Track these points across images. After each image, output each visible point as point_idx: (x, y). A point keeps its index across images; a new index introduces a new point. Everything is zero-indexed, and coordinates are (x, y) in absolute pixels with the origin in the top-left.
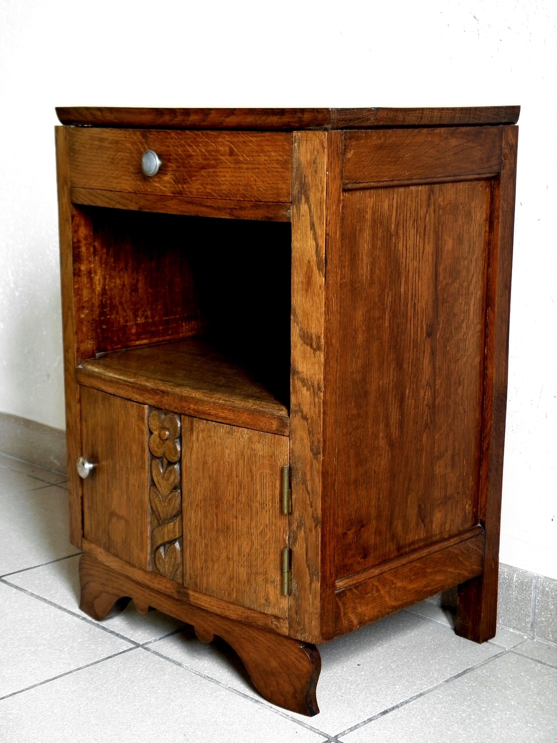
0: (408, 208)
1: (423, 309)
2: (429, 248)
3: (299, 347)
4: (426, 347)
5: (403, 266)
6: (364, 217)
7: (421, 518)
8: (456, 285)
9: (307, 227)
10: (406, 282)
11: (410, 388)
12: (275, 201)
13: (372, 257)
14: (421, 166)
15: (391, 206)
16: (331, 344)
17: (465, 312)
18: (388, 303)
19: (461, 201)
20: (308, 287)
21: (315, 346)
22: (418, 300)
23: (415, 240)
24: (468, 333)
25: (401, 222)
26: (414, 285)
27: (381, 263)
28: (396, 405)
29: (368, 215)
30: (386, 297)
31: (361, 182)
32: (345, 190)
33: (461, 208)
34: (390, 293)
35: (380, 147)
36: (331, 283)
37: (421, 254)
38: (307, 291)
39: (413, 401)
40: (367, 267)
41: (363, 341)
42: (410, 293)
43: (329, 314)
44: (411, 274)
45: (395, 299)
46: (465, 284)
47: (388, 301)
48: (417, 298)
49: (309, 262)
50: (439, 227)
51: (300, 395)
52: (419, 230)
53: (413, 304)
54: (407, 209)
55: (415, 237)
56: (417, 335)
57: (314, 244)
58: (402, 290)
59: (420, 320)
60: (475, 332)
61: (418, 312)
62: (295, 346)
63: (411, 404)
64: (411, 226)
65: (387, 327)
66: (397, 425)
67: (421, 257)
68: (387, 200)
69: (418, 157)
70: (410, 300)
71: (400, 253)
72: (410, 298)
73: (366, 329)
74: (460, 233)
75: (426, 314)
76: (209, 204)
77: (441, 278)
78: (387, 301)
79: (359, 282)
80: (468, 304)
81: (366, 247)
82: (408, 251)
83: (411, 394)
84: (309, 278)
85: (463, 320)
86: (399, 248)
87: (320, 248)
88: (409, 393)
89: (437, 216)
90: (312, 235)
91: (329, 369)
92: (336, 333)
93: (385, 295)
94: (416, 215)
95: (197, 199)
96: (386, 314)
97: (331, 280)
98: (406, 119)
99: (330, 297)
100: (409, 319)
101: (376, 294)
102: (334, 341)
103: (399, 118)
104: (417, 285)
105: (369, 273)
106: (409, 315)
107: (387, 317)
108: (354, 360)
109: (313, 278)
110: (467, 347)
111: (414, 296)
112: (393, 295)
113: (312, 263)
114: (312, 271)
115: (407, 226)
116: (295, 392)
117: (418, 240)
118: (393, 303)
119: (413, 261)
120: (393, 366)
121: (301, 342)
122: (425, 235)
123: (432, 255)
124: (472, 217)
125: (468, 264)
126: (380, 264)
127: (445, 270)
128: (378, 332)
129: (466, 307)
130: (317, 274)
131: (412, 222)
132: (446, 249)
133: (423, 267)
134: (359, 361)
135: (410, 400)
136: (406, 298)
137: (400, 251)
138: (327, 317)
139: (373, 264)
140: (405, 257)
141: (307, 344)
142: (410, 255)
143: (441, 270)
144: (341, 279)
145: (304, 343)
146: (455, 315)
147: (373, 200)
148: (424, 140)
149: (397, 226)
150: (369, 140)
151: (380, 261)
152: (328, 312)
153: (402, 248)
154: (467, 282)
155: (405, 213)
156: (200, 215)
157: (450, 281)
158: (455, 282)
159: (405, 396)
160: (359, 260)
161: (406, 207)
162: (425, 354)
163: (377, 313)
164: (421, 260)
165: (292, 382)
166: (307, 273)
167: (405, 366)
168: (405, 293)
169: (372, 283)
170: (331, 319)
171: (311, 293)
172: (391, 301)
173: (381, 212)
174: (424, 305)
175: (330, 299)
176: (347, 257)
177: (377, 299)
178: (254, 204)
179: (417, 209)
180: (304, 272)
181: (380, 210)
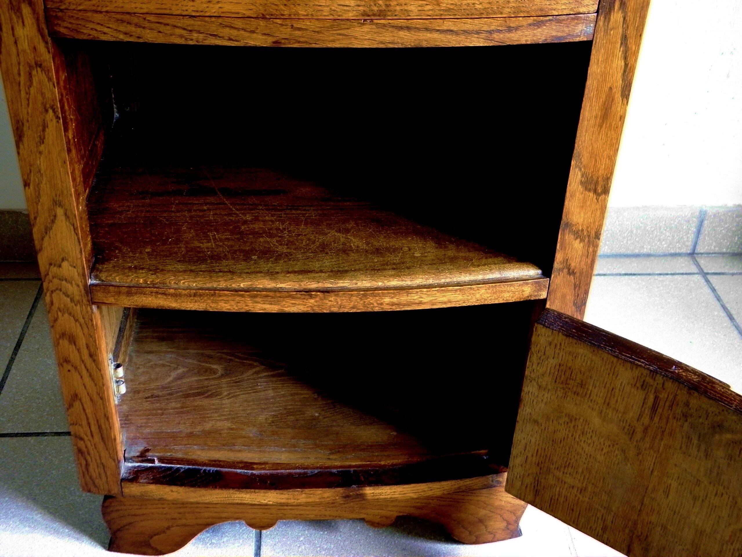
3: (577, 195)
9: (616, 43)
12: (572, 12)
20: (603, 121)
21: (600, 190)
38: (601, 126)
49: (611, 88)
51: (570, 250)
57: (623, 64)
62: (571, 196)
76: (445, 28)
84: (606, 109)
87: (631, 68)
90: (621, 53)
95: (421, 21)
109: (613, 108)
113: (614, 90)
114: (613, 100)
116: (563, 247)
121: (582, 189)
130: (619, 103)
141: (590, 190)
145: (586, 189)
156: (424, 45)
165: (561, 238)
166: (604, 104)
171: (606, 127)
178: (534, 20)
180: (601, 103)
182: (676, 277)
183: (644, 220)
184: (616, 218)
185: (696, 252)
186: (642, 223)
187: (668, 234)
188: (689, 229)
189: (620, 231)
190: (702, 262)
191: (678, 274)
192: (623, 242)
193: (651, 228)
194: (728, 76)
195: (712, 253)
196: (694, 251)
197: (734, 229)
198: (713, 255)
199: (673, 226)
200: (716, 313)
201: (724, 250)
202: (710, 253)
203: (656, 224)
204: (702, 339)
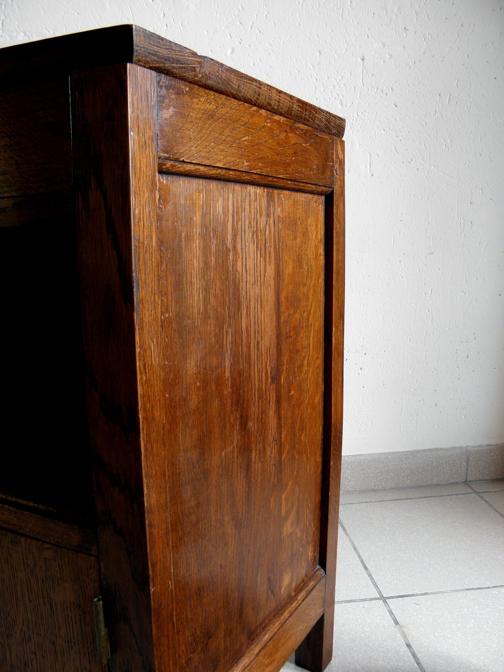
0: (246, 214)
1: (267, 349)
2: (271, 270)
3: (101, 426)
4: (271, 395)
5: (244, 293)
6: (191, 219)
7: (271, 591)
8: (297, 316)
10: (248, 314)
11: (256, 450)
13: (204, 280)
14: (262, 158)
15: (226, 208)
16: (153, 419)
17: (306, 347)
18: (228, 344)
19: (298, 216)
22: (262, 337)
23: (256, 259)
24: (309, 371)
25: (239, 232)
26: (257, 318)
27: (217, 288)
28: (242, 476)
29: (196, 217)
30: (225, 337)
31: (186, 160)
32: (161, 172)
33: (299, 223)
34: (230, 330)
35: (211, 116)
36: (146, 321)
37: (262, 277)
38: (107, 335)
39: (260, 464)
40: (199, 295)
41: (199, 402)
42: (252, 329)
43: (147, 371)
44: (252, 304)
45: (235, 337)
46: (305, 315)
47: (228, 342)
48: (260, 335)
50: (279, 245)
52: (259, 246)
53: (256, 343)
54: (245, 216)
55: (256, 254)
56: (262, 382)
58: (244, 325)
59: (264, 364)
60: (315, 369)
61: (262, 353)
63: (258, 468)
64: (250, 240)
65: (228, 378)
66: (244, 499)
67: (262, 281)
68: (221, 199)
69: (257, 144)
70: (253, 338)
71: (239, 274)
72: (253, 335)
73: (201, 384)
74: (299, 255)
75: (270, 354)
77: (283, 308)
78: (226, 342)
79: (189, 318)
80: (308, 337)
81: (196, 264)
82: (248, 273)
83: (257, 457)
85: (305, 356)
86: (238, 269)
88: (255, 456)
89: (277, 230)
91: (153, 459)
92: (159, 400)
93: (223, 334)
94: (255, 226)
96: (226, 359)
97: (147, 315)
98: (242, 88)
99: (147, 343)
100: (252, 363)
101: (213, 333)
102: (157, 414)
103: (232, 83)
104: (260, 318)
105: (201, 303)
106: (252, 358)
107: (227, 364)
108: (188, 431)
110: (308, 387)
111: (256, 332)
112: (234, 332)
115: (246, 240)
117: (259, 259)
118: (234, 343)
119: (254, 286)
120: (237, 427)
122: (265, 253)
123: (274, 279)
124: (309, 236)
125: (307, 291)
126: (215, 289)
127: (287, 298)
128: (216, 386)
129: (306, 341)
131: (251, 235)
132: (287, 272)
133: (265, 294)
134: (194, 432)
135: (257, 465)
136: (249, 336)
137: (239, 273)
138: (144, 377)
139: (206, 290)
140: (245, 280)
142: (251, 279)
143: (283, 298)
144: (162, 313)
146: (298, 351)
147: (203, 197)
148: (263, 125)
149: (235, 236)
150: (195, 100)
151: (216, 285)
152: (145, 369)
153: (241, 269)
154: (307, 312)
155: (243, 221)
157: (292, 312)
158: (296, 313)
159: (251, 461)
160: (187, 283)
161: (243, 213)
162: (271, 404)
163: (215, 360)
164: (262, 285)
167: (250, 424)
168: (247, 328)
169: (206, 317)
170: (150, 380)
172: (231, 341)
173: (213, 214)
174: (267, 344)
175: (146, 346)
176: (169, 280)
177: (213, 340)
179: (257, 218)
181: (212, 212)
182: (459, 496)
183: (430, 459)
184: (412, 459)
185: (468, 480)
186: (430, 462)
187: (448, 468)
188: (461, 463)
189: (416, 468)
190: (473, 486)
191: (460, 494)
192: (419, 476)
193: (436, 464)
194: (468, 357)
195: (479, 481)
196: (466, 479)
197: (489, 462)
198: (479, 482)
199: (451, 462)
200: (492, 515)
201: (486, 478)
202: (477, 481)
203: (439, 462)
204: (488, 531)
